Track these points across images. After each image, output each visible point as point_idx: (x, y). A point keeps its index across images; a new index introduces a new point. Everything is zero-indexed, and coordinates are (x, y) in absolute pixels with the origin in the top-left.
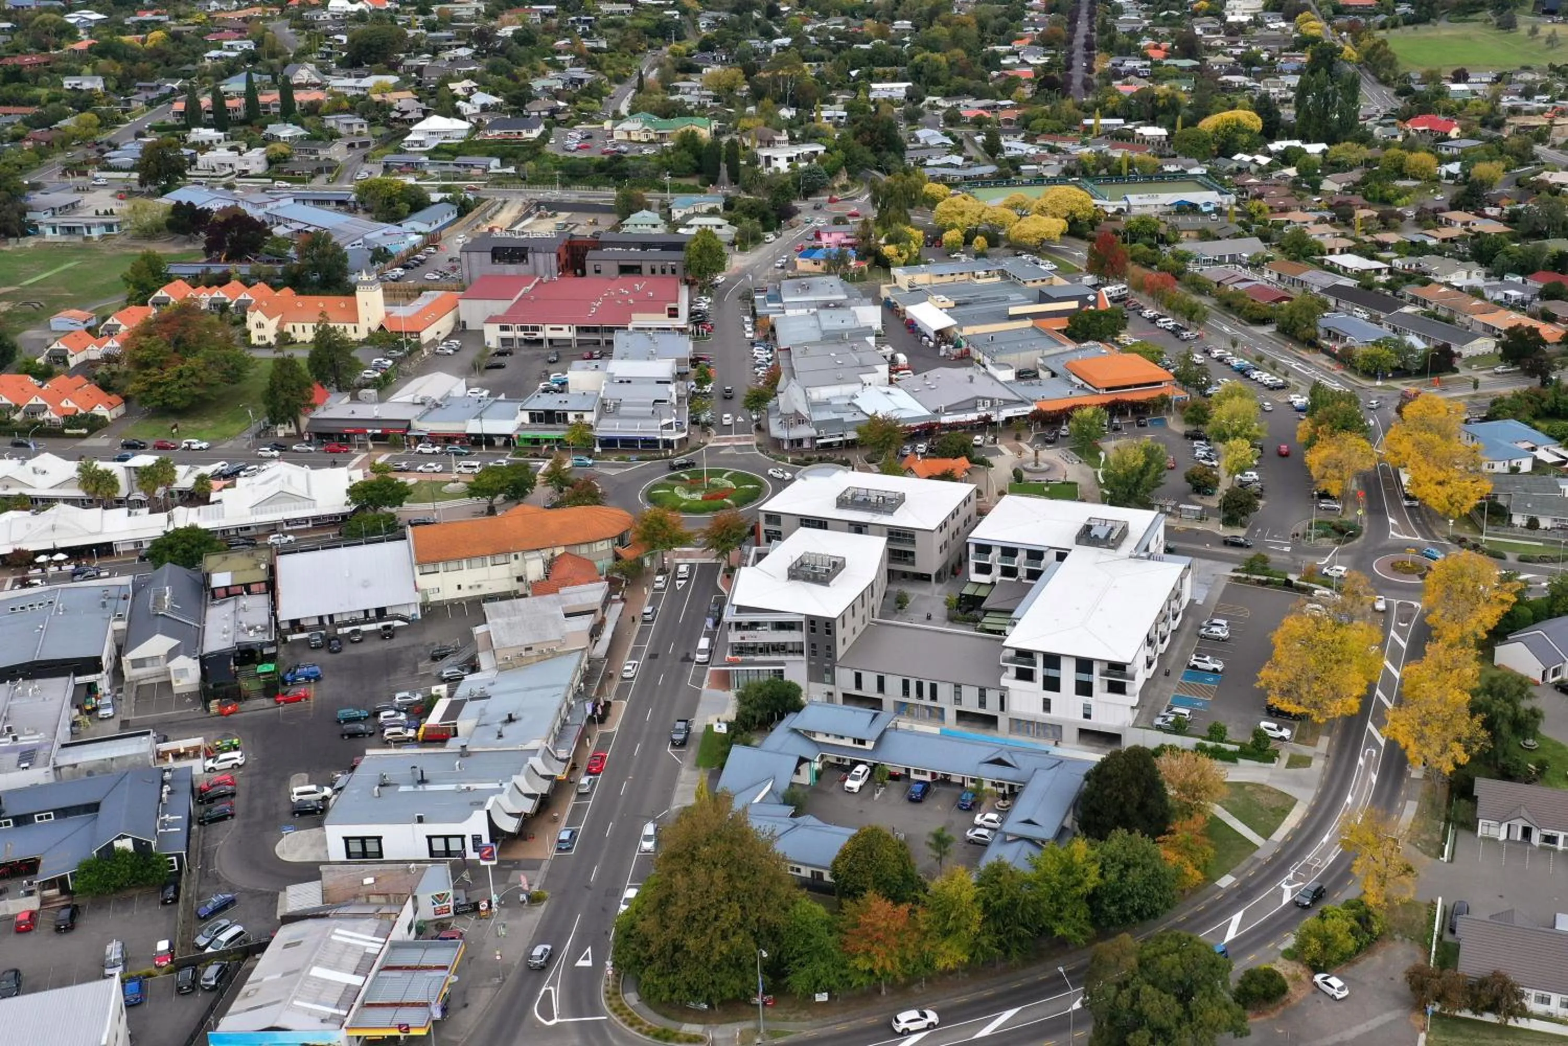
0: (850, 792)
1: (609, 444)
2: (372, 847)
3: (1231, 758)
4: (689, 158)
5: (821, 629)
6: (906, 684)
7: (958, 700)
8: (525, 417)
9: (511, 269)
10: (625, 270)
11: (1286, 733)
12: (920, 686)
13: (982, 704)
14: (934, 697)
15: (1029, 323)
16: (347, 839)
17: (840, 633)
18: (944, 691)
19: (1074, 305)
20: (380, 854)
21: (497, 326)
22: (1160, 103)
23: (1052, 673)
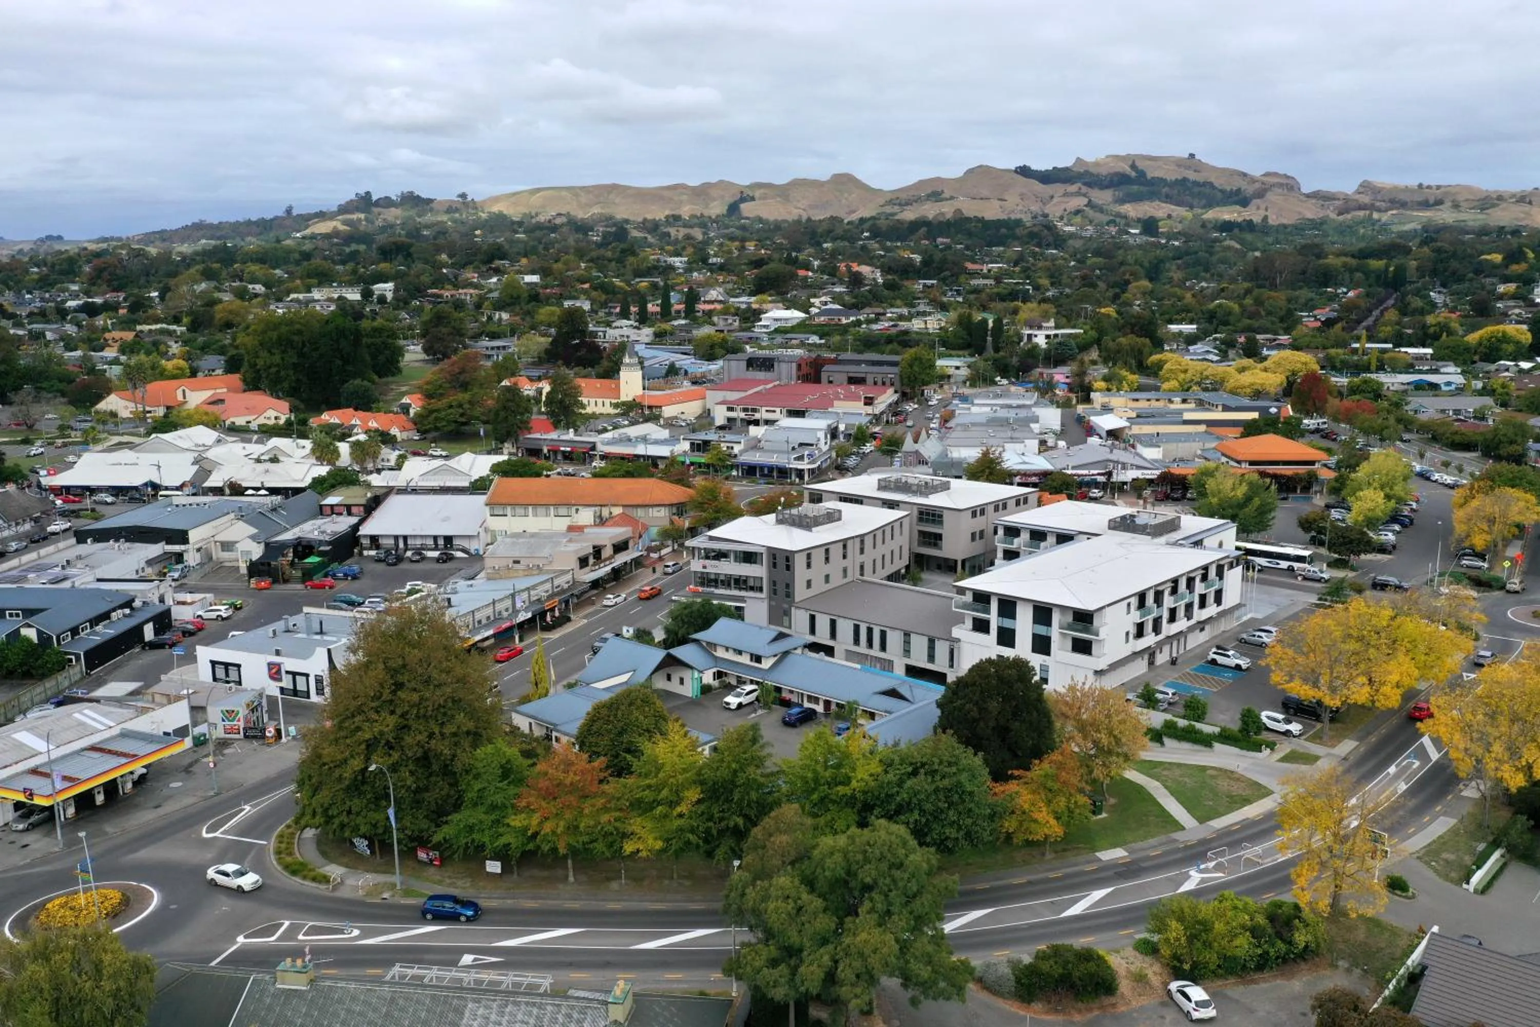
0: (727, 707)
1: (751, 471)
2: (220, 672)
3: (1205, 741)
5: (781, 563)
6: (857, 629)
7: (907, 652)
8: (686, 446)
9: (761, 375)
10: (853, 381)
11: (1295, 727)
12: (870, 631)
13: (931, 658)
14: (883, 648)
15: (1202, 428)
16: (214, 663)
17: (801, 573)
18: (895, 640)
19: (1255, 415)
20: (239, 683)
21: (724, 407)
23: (1007, 623)
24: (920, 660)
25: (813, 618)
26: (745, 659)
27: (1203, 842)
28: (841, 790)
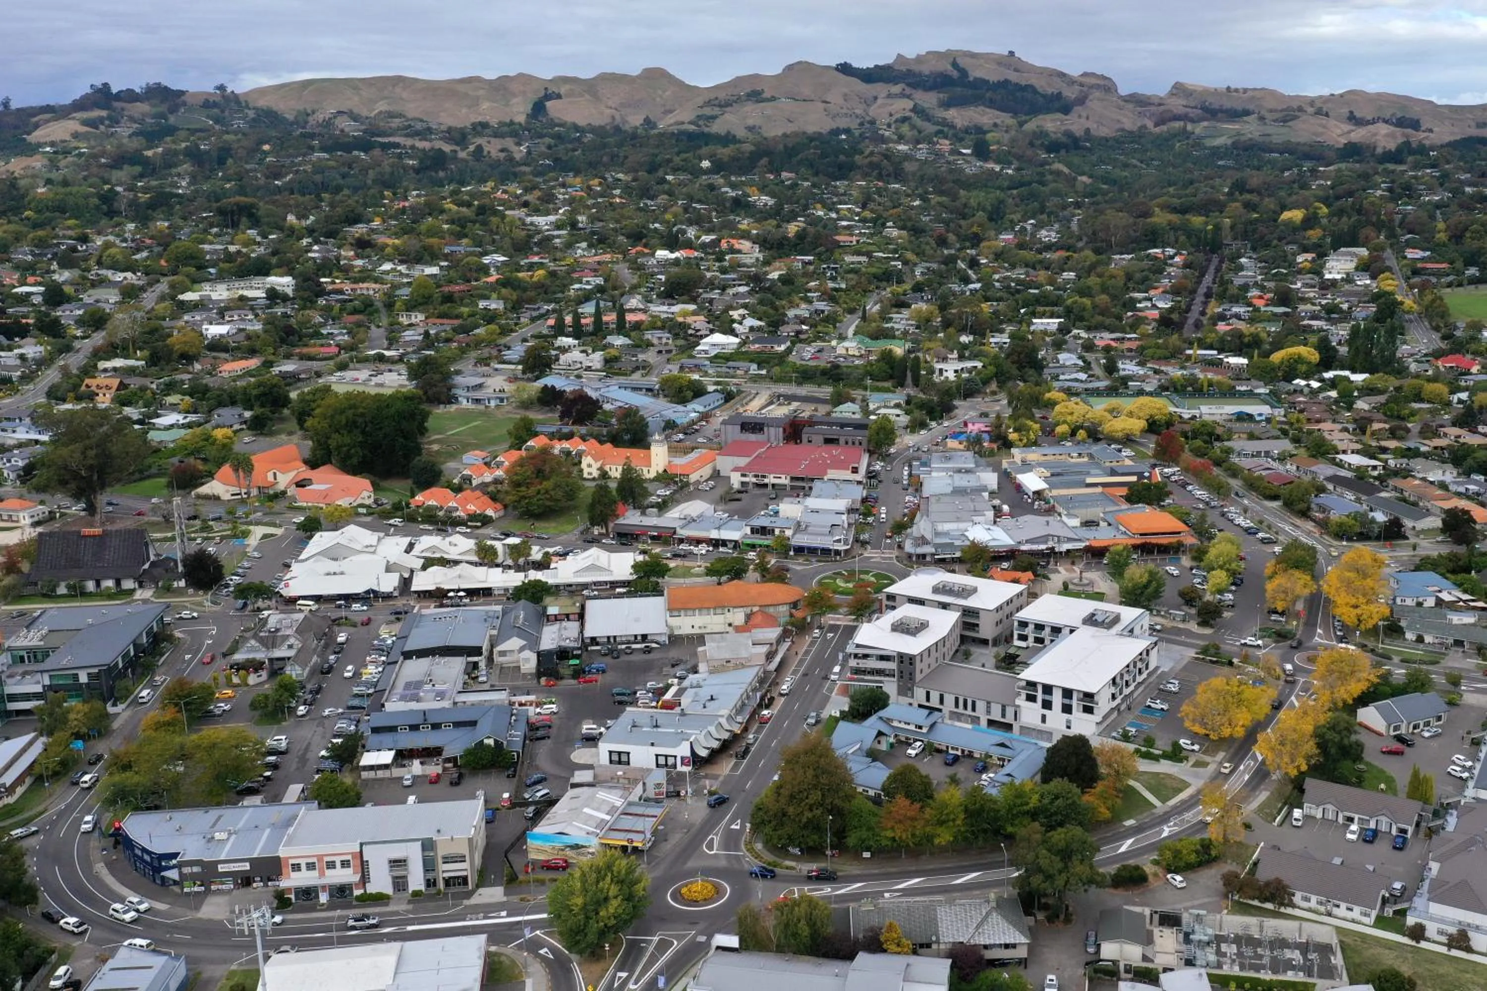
0: (909, 756)
1: (799, 550)
2: (624, 758)
3: (1156, 758)
4: (886, 368)
5: (907, 662)
6: (957, 700)
7: (988, 712)
8: (748, 530)
9: (752, 437)
10: (828, 441)
11: (1196, 747)
12: (965, 702)
13: (1003, 716)
14: (974, 709)
15: (1099, 489)
16: (611, 752)
17: (918, 666)
18: (981, 706)
19: (1134, 479)
20: (628, 763)
21: (738, 474)
22: (1246, 340)
23: (1047, 697)
24: (996, 716)
25: (928, 693)
26: (912, 727)
27: (1166, 813)
28: (1025, 808)
